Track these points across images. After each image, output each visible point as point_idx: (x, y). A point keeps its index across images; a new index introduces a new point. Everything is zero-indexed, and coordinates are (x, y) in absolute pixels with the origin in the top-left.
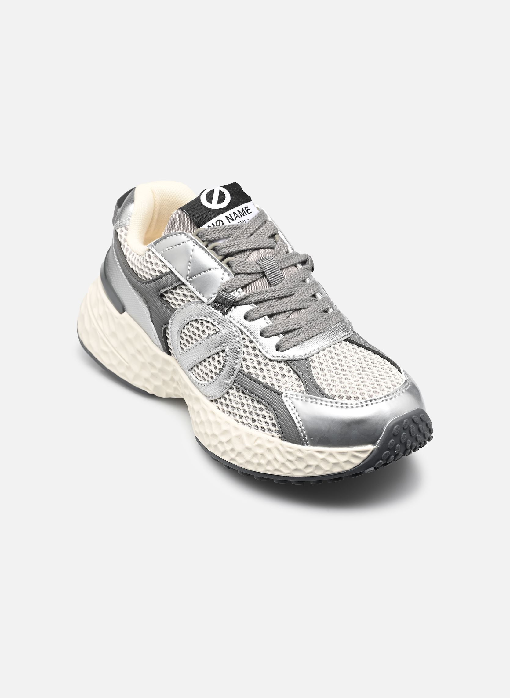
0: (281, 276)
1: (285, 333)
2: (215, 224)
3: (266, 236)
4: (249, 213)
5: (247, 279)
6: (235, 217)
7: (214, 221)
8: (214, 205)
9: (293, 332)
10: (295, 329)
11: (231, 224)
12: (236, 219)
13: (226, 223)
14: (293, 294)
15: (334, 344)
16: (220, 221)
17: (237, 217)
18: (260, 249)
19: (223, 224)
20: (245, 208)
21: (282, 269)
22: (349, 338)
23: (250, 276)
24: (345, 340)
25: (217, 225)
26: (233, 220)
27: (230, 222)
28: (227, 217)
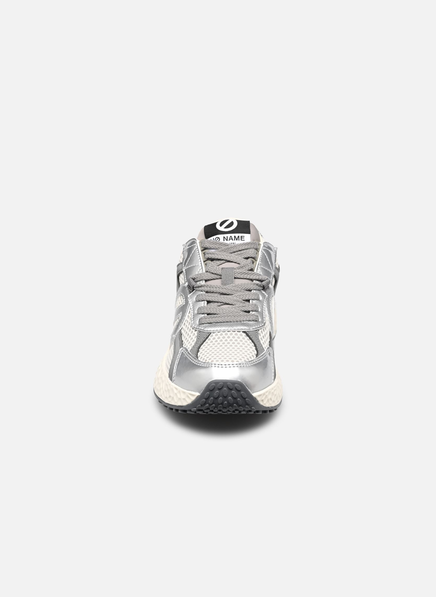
0: (232, 282)
1: (208, 314)
2: (214, 239)
3: (243, 257)
4: (241, 240)
5: (210, 276)
6: (230, 239)
7: (215, 237)
8: (222, 229)
9: (212, 315)
10: (215, 314)
11: (224, 242)
12: (229, 240)
13: (222, 240)
14: (232, 295)
15: (234, 331)
16: (219, 238)
17: (231, 239)
18: (232, 262)
19: (219, 241)
20: (241, 236)
21: (235, 278)
22: (247, 332)
23: (213, 275)
24: (243, 332)
25: (215, 240)
26: (227, 240)
27: (224, 241)
28: (224, 237)
